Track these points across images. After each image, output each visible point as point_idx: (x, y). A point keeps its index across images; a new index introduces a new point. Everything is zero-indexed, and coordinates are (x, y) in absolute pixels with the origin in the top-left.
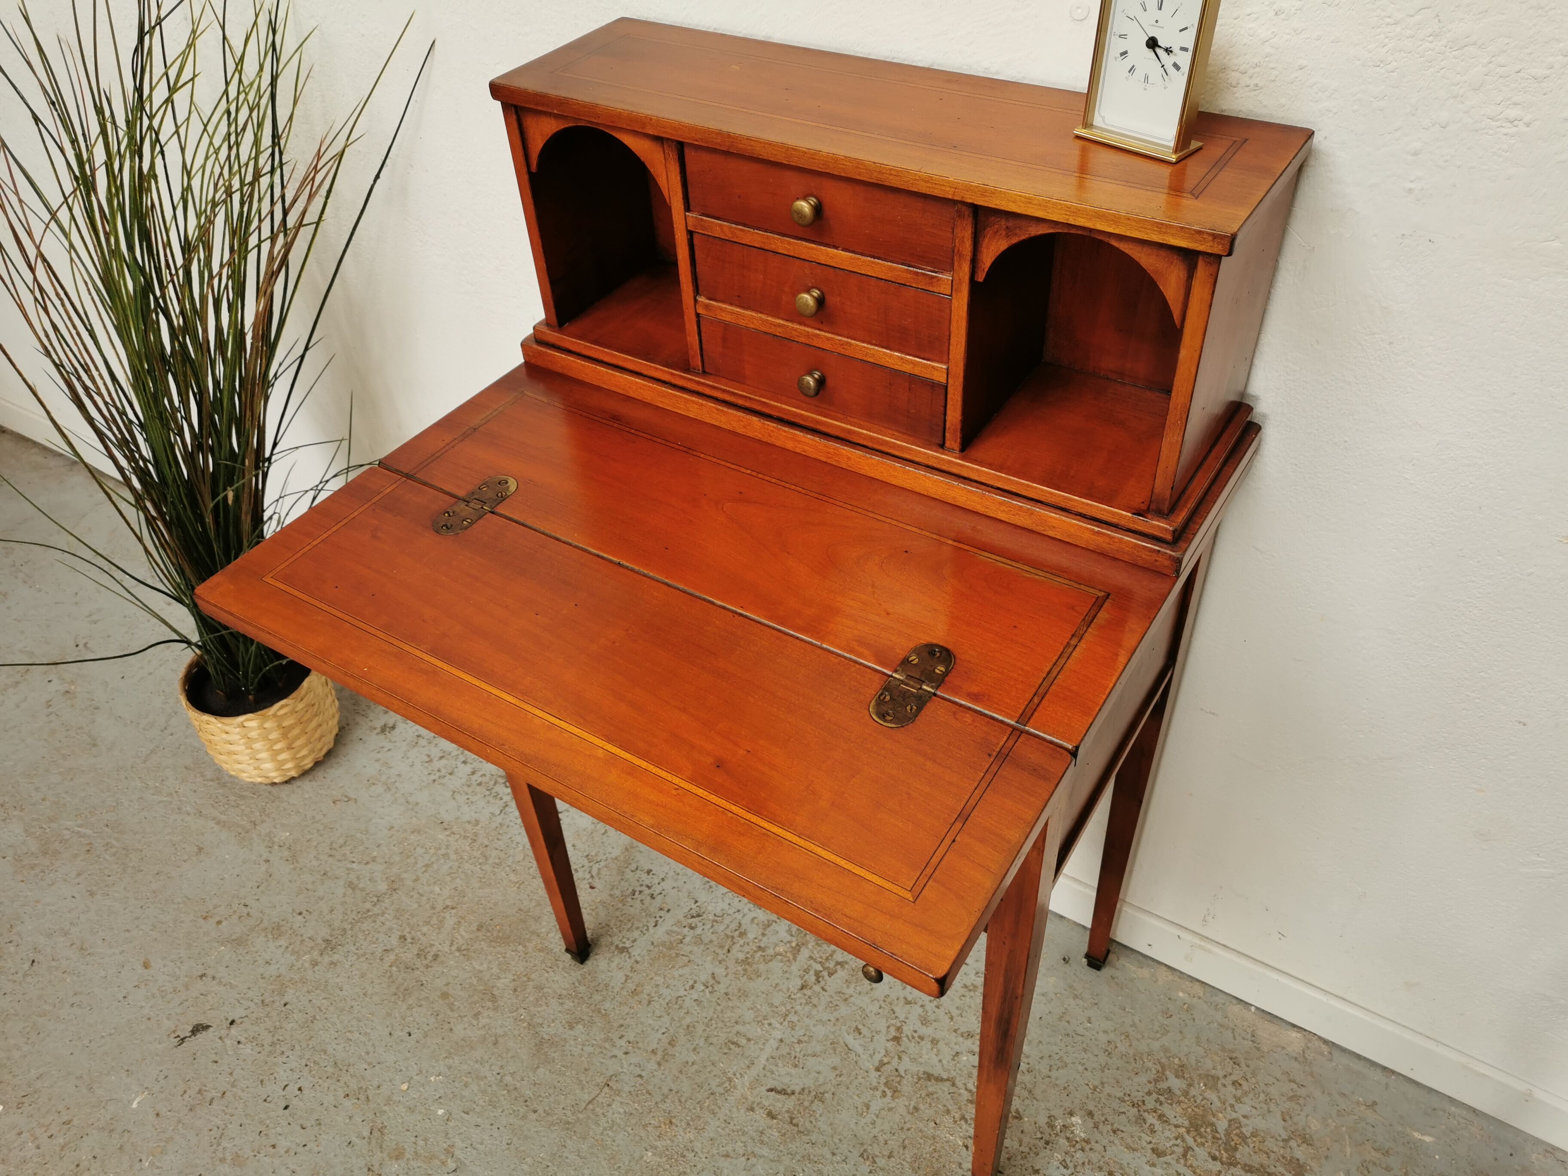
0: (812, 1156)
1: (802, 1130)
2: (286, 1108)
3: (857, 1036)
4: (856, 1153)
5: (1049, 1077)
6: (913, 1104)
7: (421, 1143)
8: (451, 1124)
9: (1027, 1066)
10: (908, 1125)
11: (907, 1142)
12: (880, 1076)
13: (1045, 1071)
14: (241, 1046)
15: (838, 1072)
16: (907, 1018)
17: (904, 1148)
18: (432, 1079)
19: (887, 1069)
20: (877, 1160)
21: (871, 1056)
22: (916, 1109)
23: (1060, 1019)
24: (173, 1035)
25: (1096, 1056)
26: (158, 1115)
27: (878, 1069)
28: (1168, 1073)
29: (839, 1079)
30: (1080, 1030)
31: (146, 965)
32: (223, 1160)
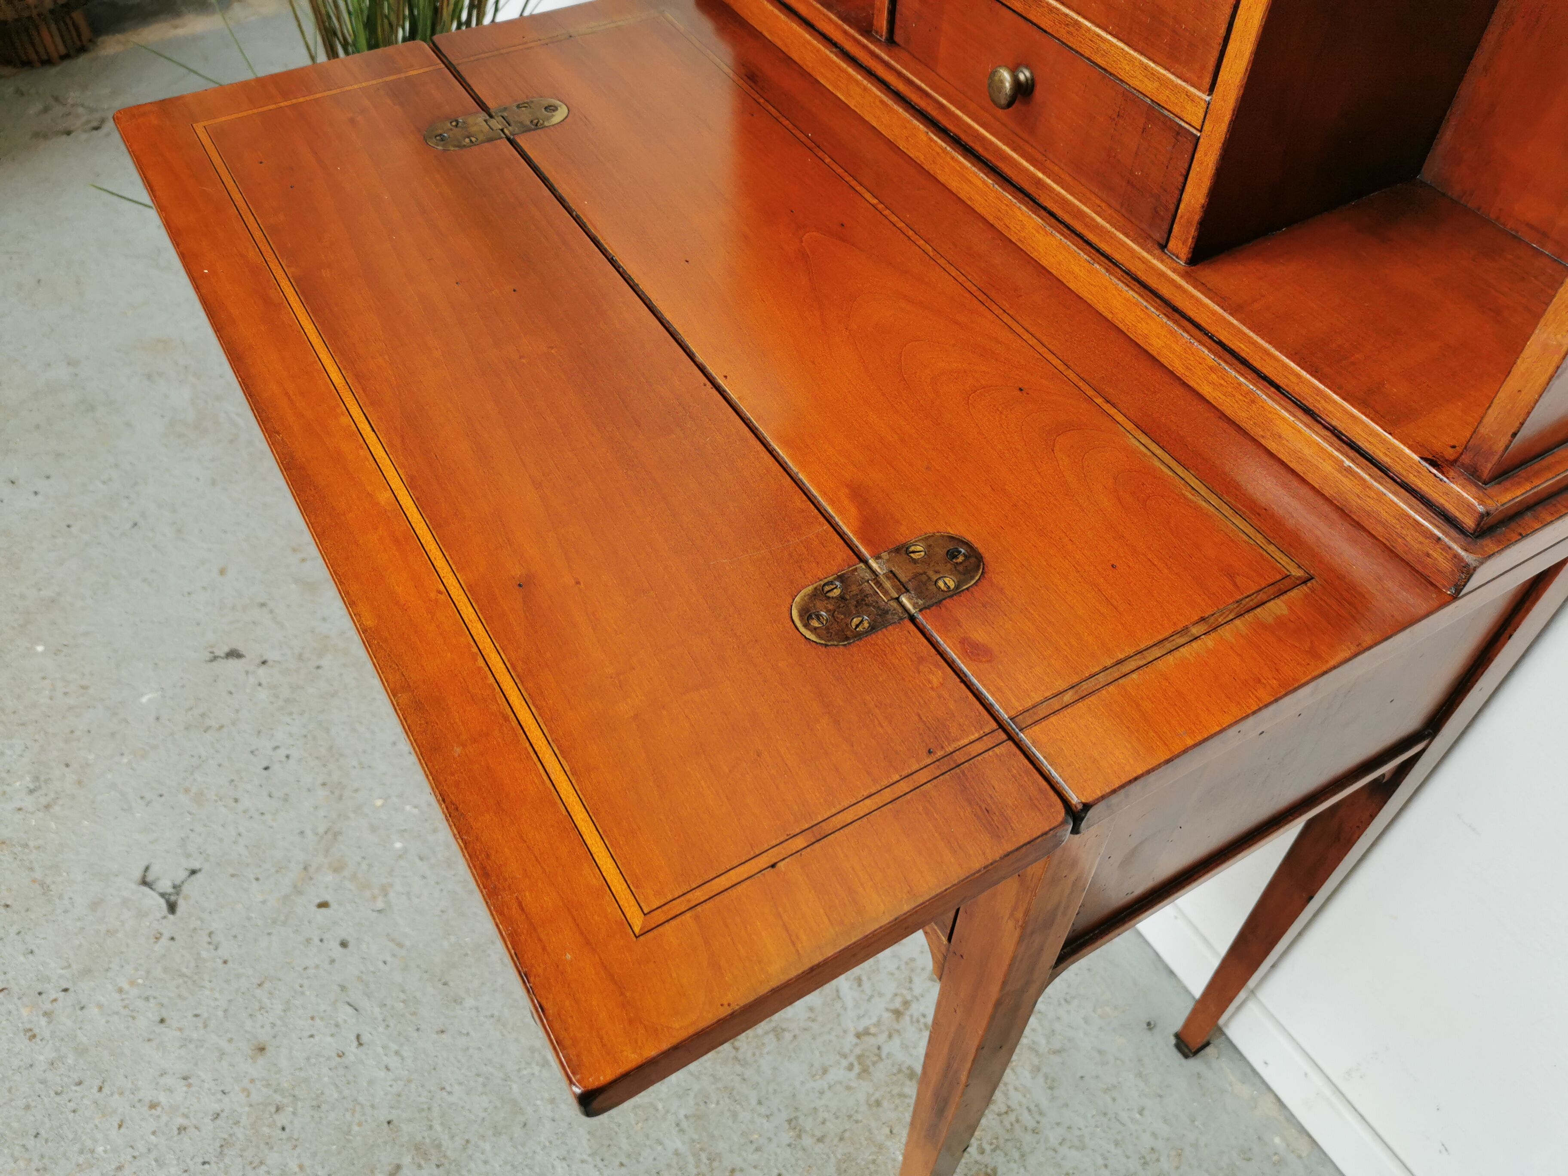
0: (735, 1093)
1: (740, 1056)
2: (266, 768)
3: (855, 985)
4: (784, 1115)
5: (1055, 1151)
6: (877, 1095)
7: (364, 866)
8: (402, 863)
9: (1035, 1125)
10: (859, 1117)
11: (847, 1135)
12: (856, 1045)
13: (1054, 1141)
14: (259, 688)
15: (812, 1015)
16: (922, 996)
17: (841, 1139)
18: (408, 808)
19: (870, 1041)
20: (804, 1135)
21: (859, 1017)
22: (878, 1103)
23: (1106, 1091)
24: (210, 650)
25: (1128, 1157)
26: (158, 719)
27: (858, 1036)
29: (810, 1024)
30: (1124, 1116)
31: (222, 572)
32: (187, 791)
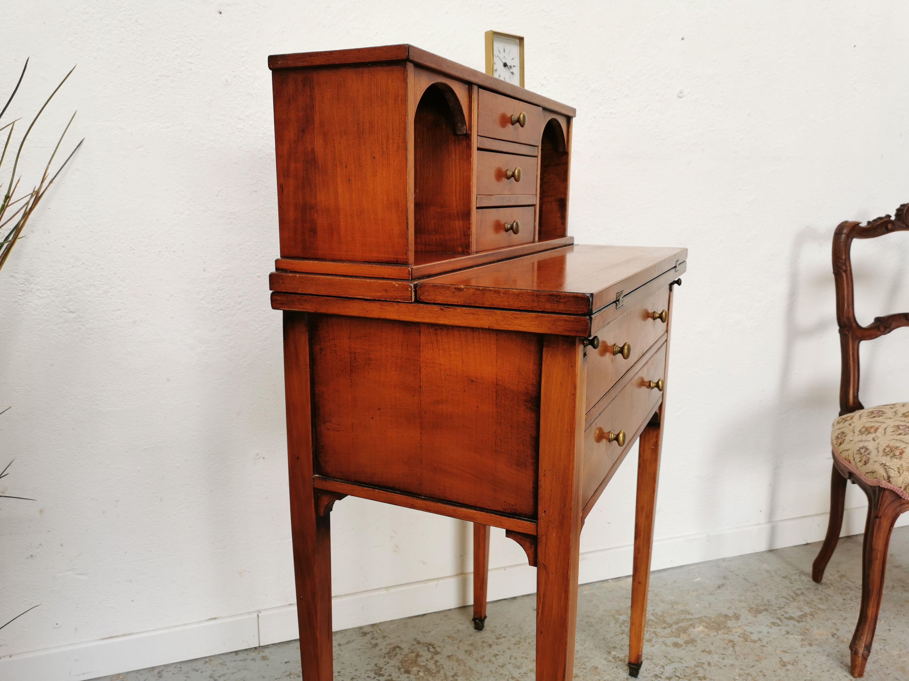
28: (616, 616)
